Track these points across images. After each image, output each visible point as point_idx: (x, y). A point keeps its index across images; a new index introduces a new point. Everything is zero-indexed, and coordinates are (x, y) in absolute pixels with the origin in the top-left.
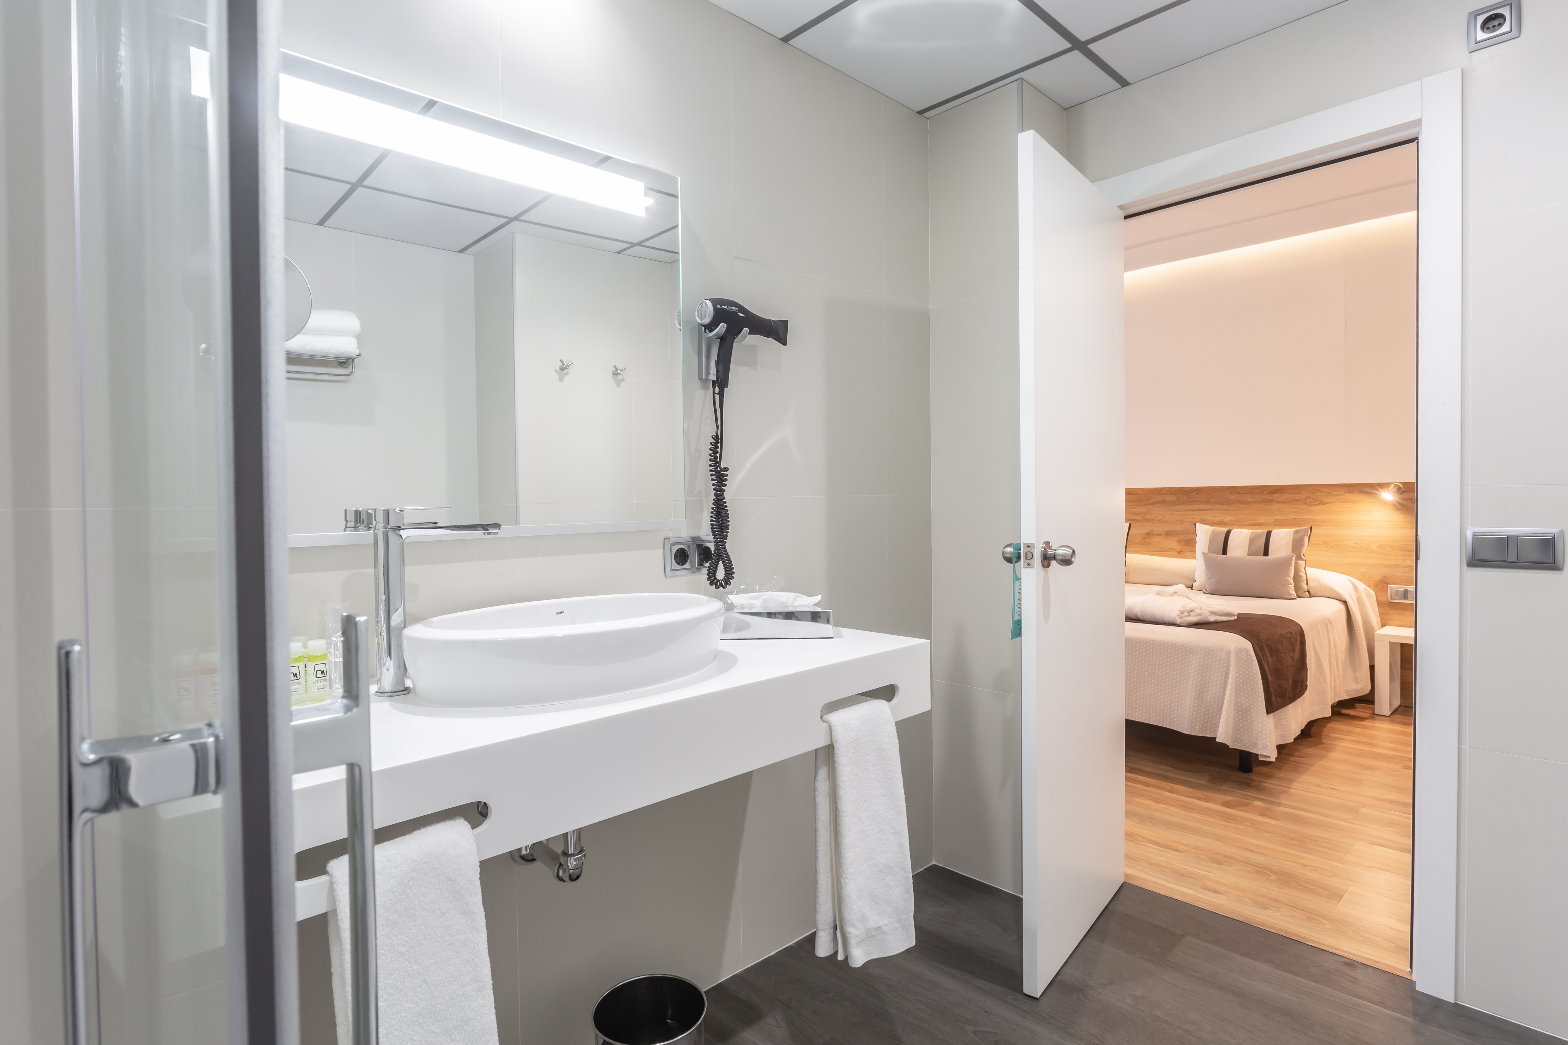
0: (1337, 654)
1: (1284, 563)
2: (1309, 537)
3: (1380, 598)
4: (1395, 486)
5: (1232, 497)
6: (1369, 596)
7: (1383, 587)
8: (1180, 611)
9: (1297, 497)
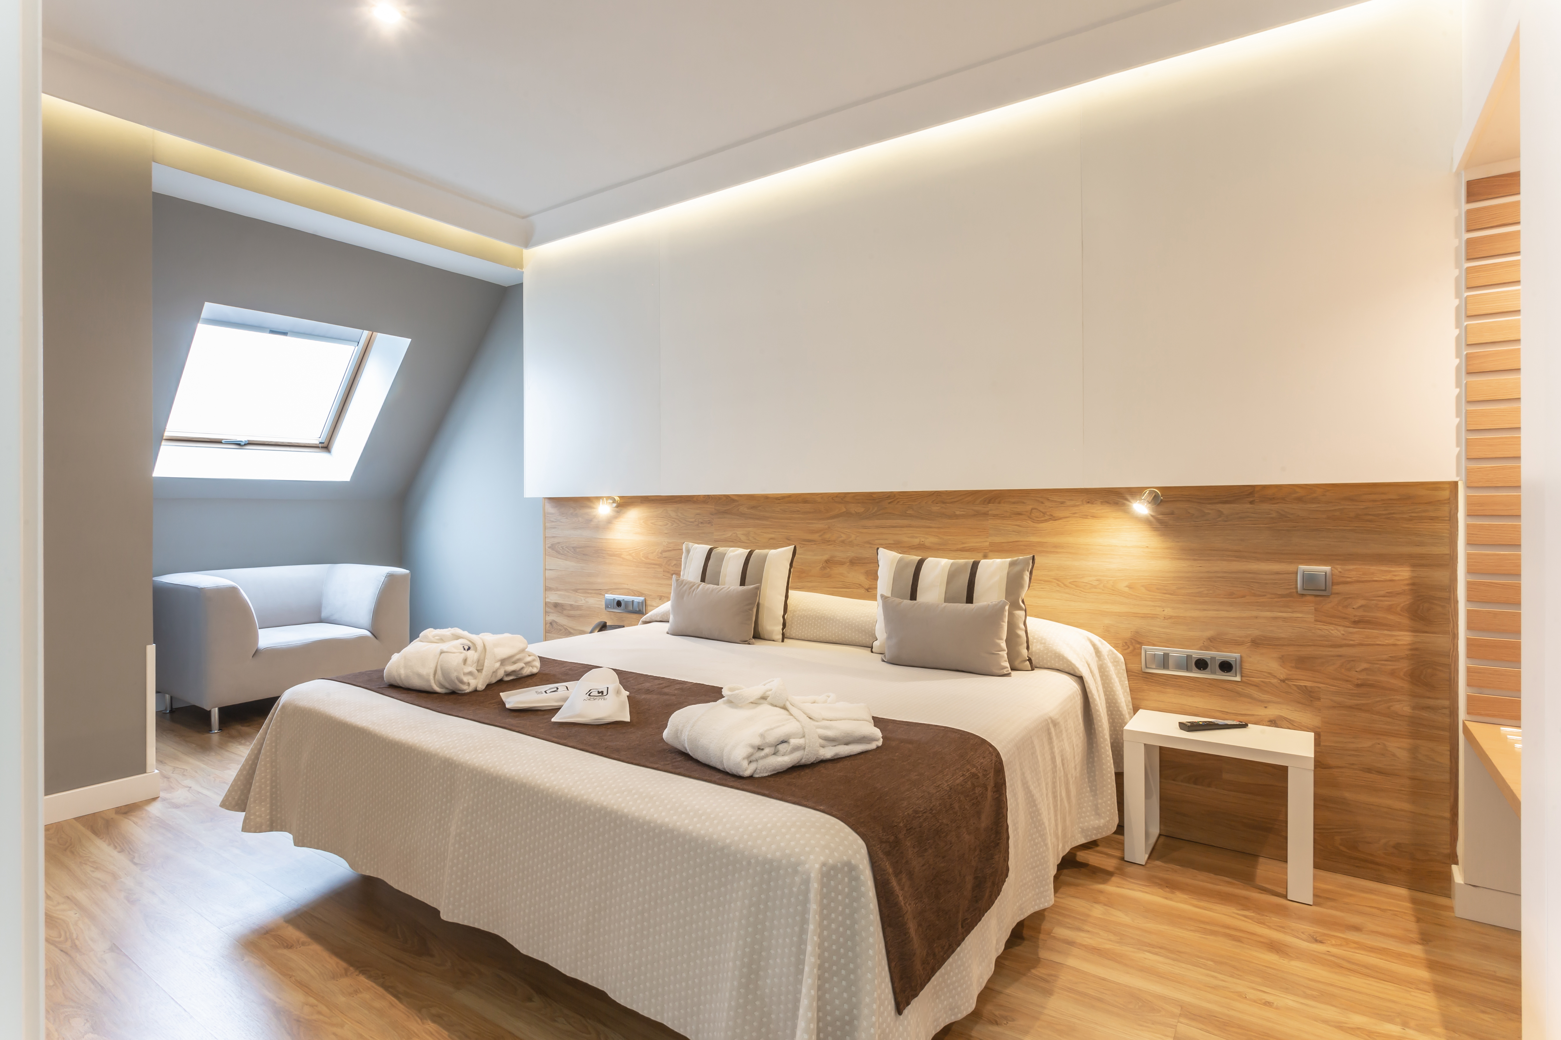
0: (1066, 775)
1: (993, 616)
2: (1031, 573)
3: (1130, 666)
4: (1151, 492)
5: (935, 508)
6: (1115, 662)
7: (1135, 649)
8: (753, 747)
9: (1020, 508)
